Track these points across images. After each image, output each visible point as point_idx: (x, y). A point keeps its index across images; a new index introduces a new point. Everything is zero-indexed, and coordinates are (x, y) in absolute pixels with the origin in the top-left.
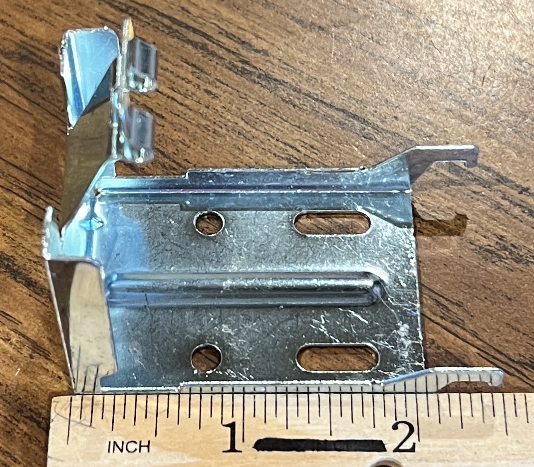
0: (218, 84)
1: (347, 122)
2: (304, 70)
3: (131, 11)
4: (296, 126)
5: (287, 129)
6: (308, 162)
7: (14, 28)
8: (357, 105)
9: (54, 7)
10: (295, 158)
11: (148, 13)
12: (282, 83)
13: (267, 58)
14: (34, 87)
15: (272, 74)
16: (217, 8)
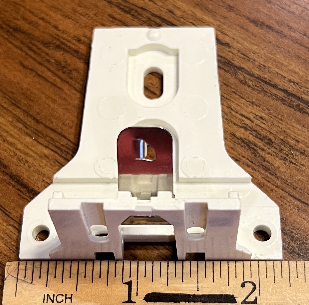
1: (287, 99)
2: (256, 59)
3: (133, 12)
4: (250, 102)
5: (244, 104)
6: (258, 130)
7: (50, 24)
8: (294, 86)
9: (79, 9)
10: (250, 127)
11: (145, 14)
12: (240, 68)
13: (230, 50)
14: (64, 69)
15: (233, 62)
16: (194, 10)
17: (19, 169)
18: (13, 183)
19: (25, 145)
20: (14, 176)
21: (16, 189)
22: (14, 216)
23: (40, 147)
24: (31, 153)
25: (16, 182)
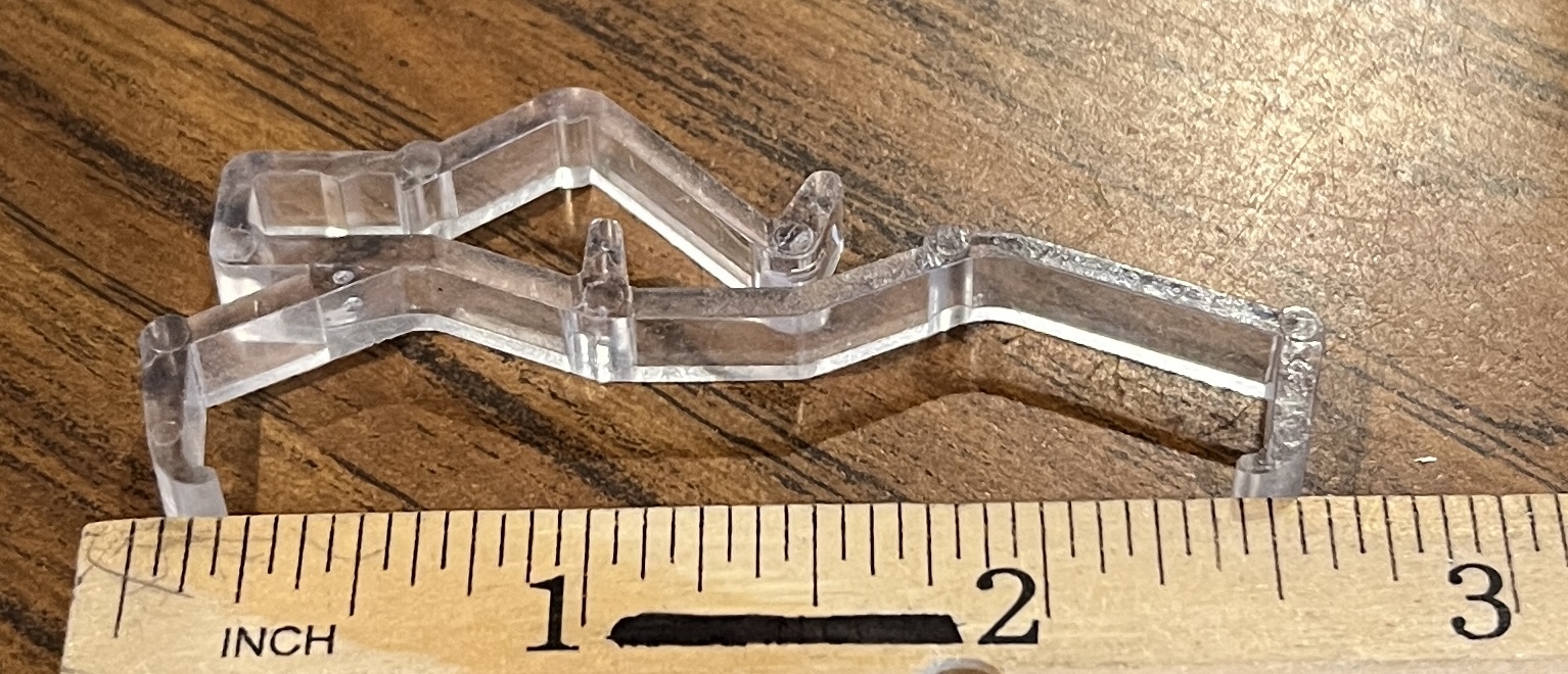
17: (95, 100)
18: (68, 142)
19: (119, 30)
20: (75, 121)
21: (83, 160)
22: (68, 241)
23: (175, 35)
24: (141, 53)
25: (80, 140)
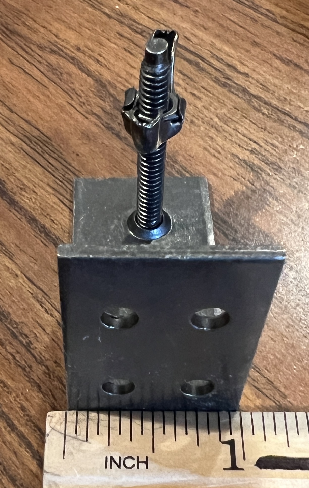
0: (203, 90)
2: (277, 91)
4: (262, 128)
5: (254, 129)
6: (266, 155)
10: (257, 151)
13: (247, 79)
